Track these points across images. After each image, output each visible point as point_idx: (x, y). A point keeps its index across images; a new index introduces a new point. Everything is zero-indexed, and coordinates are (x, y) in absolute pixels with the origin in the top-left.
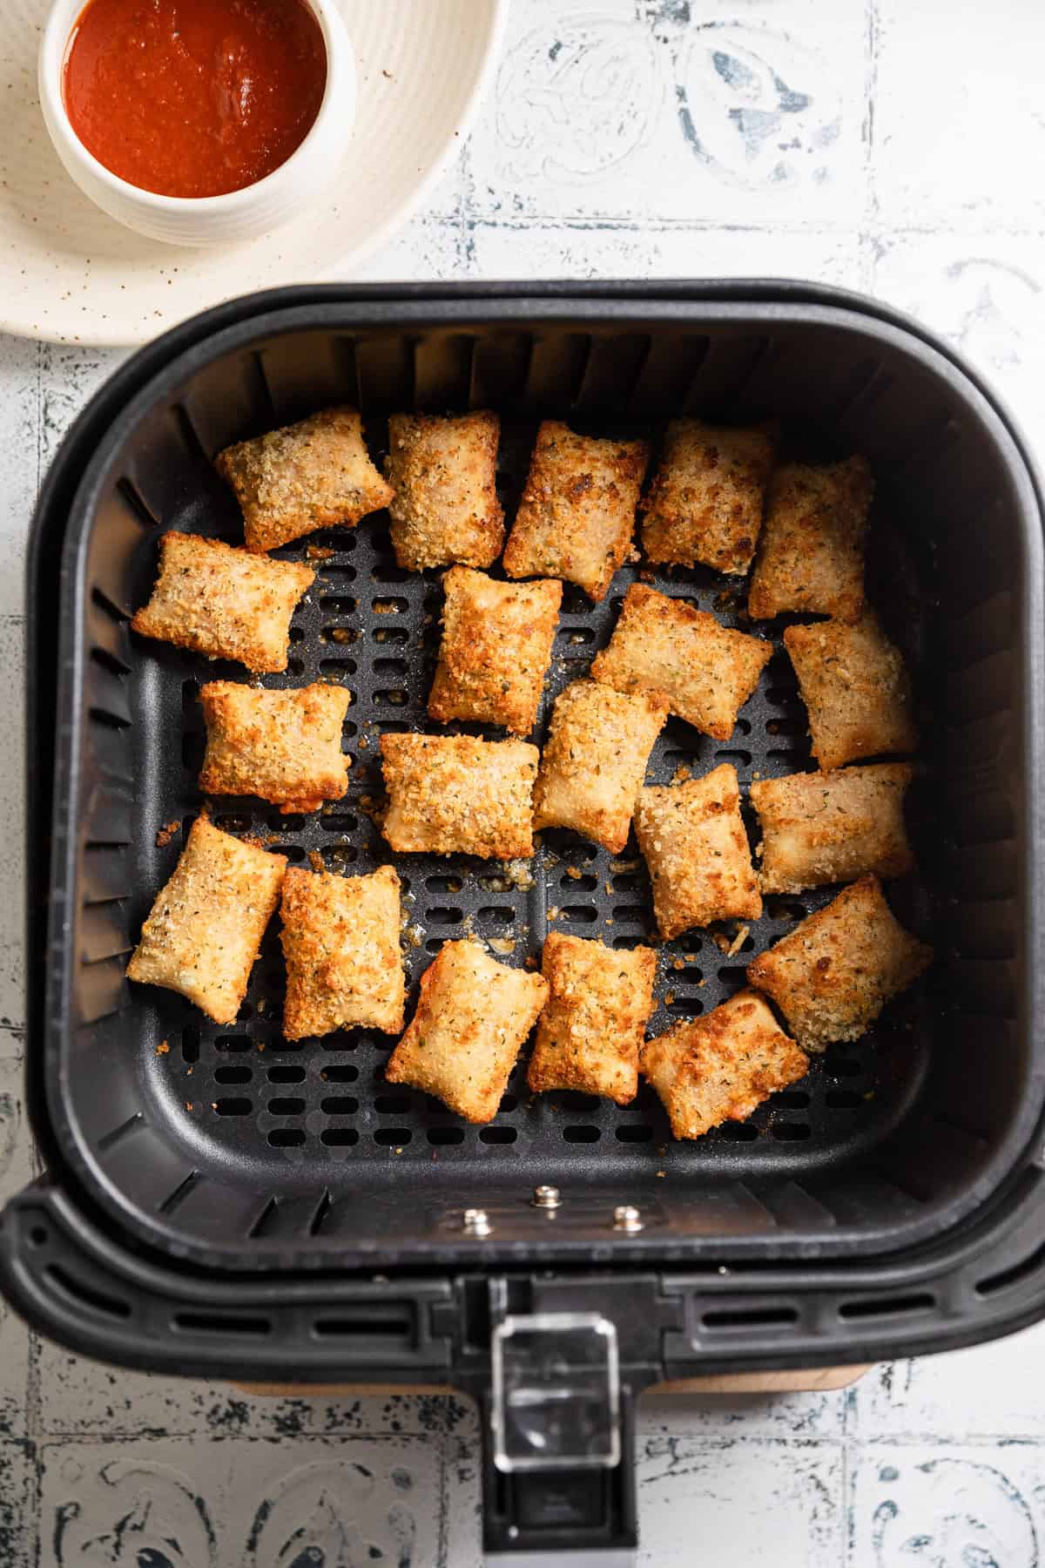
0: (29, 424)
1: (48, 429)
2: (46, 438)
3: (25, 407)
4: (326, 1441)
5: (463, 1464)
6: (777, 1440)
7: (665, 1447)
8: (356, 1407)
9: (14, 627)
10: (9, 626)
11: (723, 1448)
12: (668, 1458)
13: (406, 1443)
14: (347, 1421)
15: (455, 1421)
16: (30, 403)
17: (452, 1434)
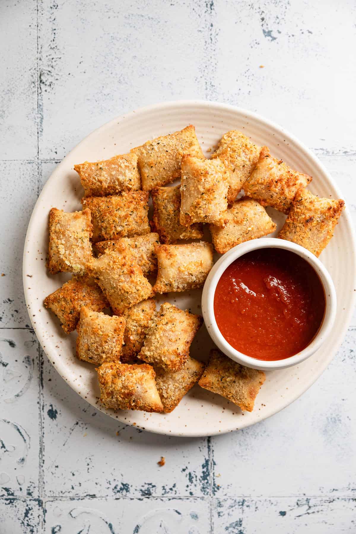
0: (34, 83)
1: (42, 84)
2: (40, 88)
3: (32, 76)
4: (162, 500)
5: (220, 509)
6: (352, 499)
7: (305, 502)
8: (174, 486)
9: (29, 165)
10: (26, 164)
11: (329, 502)
12: (306, 507)
13: (196, 501)
14: (171, 491)
15: (216, 491)
16: (34, 74)
17: (214, 497)
